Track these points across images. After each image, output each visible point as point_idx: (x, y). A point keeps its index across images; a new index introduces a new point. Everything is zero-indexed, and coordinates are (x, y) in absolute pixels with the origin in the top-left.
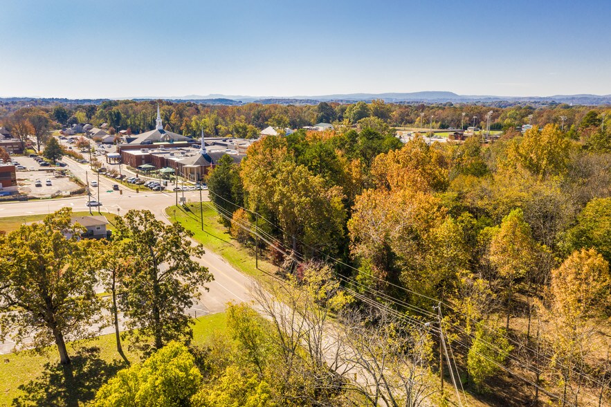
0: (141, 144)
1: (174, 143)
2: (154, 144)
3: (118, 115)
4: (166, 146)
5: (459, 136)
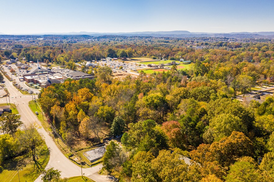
0: (31, 73)
1: (44, 73)
2: (36, 73)
3: (29, 55)
4: (40, 74)
5: (150, 66)
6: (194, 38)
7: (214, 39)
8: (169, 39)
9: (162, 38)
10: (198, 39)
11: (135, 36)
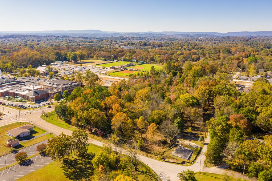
1: (11, 83)
2: (3, 85)
5: (113, 68)
6: (113, 38)
7: (131, 39)
8: (87, 38)
9: (80, 37)
10: (116, 39)
11: (50, 36)
